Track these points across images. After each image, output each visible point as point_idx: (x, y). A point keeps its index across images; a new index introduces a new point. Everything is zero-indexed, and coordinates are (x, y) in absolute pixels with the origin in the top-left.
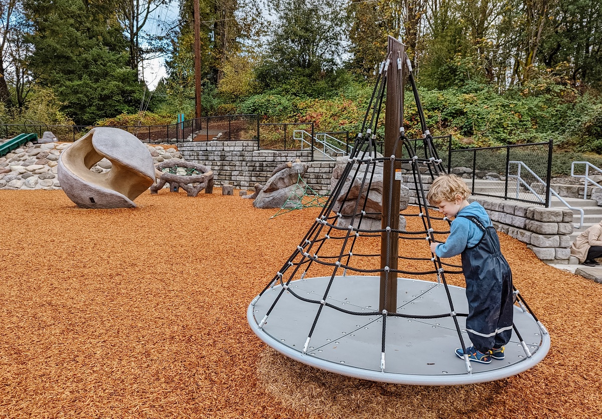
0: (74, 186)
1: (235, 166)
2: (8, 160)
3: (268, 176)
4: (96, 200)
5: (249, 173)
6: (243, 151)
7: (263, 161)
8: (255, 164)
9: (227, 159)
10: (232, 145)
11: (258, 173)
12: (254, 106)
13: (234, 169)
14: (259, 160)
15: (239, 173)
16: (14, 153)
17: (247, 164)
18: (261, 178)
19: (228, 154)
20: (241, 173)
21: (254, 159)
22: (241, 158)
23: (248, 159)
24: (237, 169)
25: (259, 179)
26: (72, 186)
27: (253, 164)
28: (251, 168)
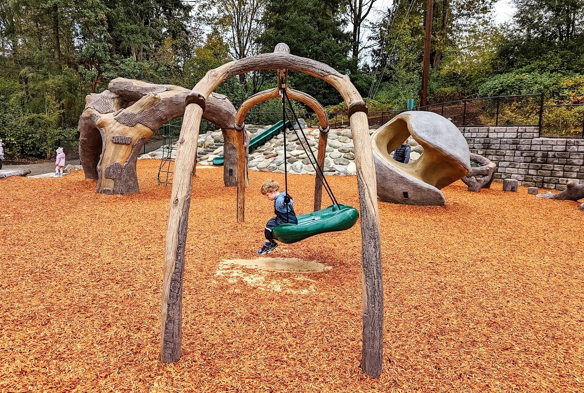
0: (388, 178)
1: (504, 155)
2: (273, 145)
3: (555, 169)
4: (410, 195)
5: (525, 165)
6: (517, 138)
7: (548, 151)
8: (535, 154)
9: (493, 147)
10: (501, 131)
11: (540, 165)
12: (502, 86)
13: (503, 159)
14: (542, 149)
15: (510, 164)
16: (276, 138)
17: (522, 154)
18: (544, 171)
19: (495, 142)
20: (512, 164)
21: (534, 148)
22: (514, 147)
23: (524, 147)
24: (506, 159)
25: (540, 172)
26: (384, 178)
27: (532, 154)
28: (529, 159)
